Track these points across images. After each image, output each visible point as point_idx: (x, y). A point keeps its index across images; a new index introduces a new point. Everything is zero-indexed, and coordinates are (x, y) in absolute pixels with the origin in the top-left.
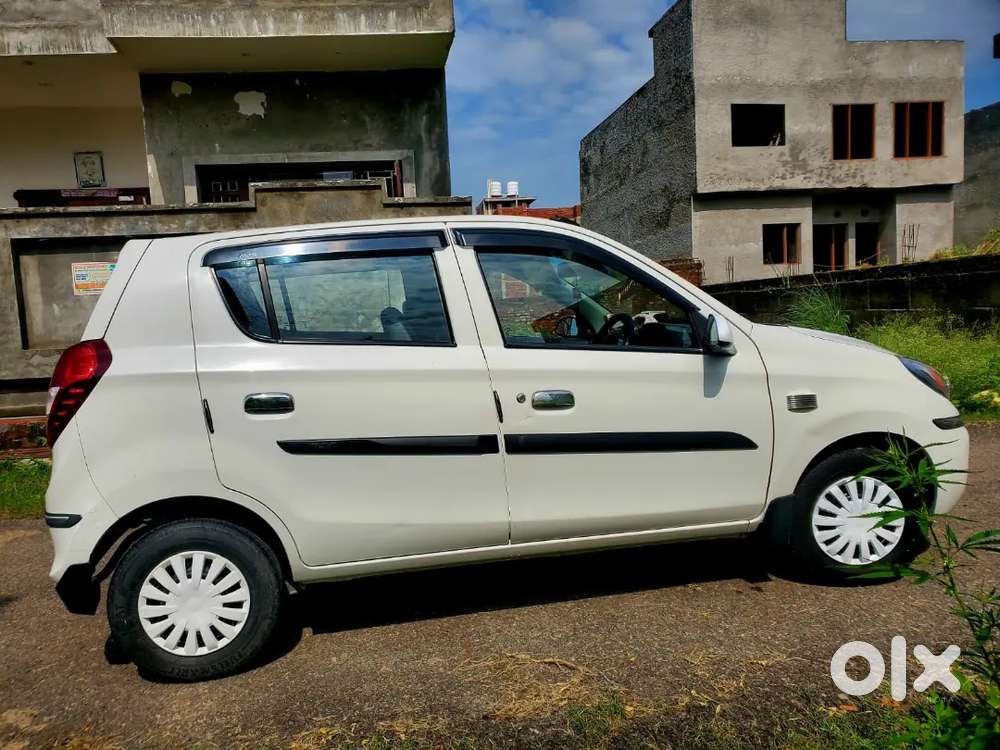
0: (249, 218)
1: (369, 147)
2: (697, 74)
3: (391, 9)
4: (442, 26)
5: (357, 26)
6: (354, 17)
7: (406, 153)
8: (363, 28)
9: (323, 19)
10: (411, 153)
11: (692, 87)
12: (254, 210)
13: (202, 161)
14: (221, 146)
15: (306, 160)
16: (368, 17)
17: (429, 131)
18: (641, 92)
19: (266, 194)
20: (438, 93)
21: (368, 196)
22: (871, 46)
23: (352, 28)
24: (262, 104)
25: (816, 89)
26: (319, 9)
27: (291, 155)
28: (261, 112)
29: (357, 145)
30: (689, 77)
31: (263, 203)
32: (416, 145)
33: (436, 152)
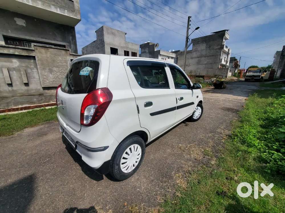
0: (33, 52)
1: (57, 41)
2: (105, 41)
3: (66, 9)
4: (78, 17)
5: (57, 10)
6: (56, 8)
7: (68, 44)
8: (58, 11)
9: (47, 5)
10: (69, 44)
11: (104, 43)
12: (34, 50)
13: (5, 34)
14: (11, 31)
15: (41, 41)
16: (60, 9)
17: (72, 40)
18: (94, 42)
19: (38, 47)
20: (73, 32)
21: (66, 52)
22: (129, 43)
23: (56, 11)
24: (25, 23)
25: (122, 47)
26: (46, 3)
27: (36, 38)
28: (24, 25)
29: (54, 40)
30: (104, 41)
31: (37, 49)
32: (69, 42)
33: (74, 45)
